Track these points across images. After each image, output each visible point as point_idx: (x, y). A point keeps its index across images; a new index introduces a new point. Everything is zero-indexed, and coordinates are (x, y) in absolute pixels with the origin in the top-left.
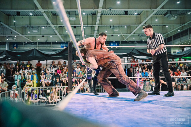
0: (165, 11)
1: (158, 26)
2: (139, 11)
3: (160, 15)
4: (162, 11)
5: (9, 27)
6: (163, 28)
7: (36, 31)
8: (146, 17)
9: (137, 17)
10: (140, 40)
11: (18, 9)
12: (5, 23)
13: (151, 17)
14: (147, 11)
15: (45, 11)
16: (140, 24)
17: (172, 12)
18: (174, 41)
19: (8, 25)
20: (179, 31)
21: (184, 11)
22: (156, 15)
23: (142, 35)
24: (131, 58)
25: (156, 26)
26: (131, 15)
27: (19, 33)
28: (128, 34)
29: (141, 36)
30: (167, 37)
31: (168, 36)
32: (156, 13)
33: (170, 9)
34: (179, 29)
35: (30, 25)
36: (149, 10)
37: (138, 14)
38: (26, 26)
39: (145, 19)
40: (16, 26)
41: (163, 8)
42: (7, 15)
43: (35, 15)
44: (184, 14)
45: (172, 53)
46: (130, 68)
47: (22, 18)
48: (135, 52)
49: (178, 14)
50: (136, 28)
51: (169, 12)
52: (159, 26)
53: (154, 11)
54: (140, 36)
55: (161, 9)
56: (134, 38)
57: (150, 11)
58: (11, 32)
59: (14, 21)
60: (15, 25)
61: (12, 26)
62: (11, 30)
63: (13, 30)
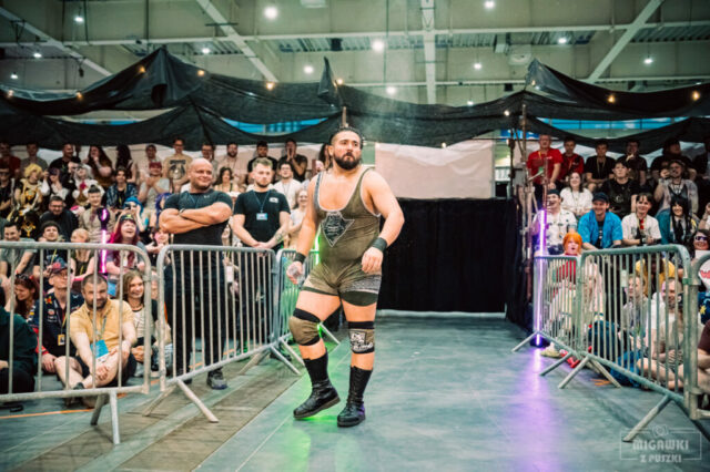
5: (70, 47)
12: (47, 32)
19: (62, 39)
35: (147, 38)
38: (133, 42)
40: (95, 43)
58: (81, 73)
60: (87, 40)
61: (78, 44)
62: (80, 64)
63: (87, 62)
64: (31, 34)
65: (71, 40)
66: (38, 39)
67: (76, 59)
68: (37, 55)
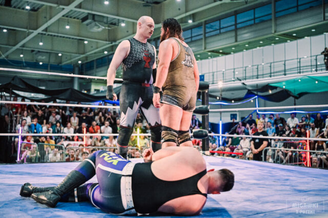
0: (83, 13)
1: (70, 38)
2: (34, 3)
3: (74, 18)
4: (79, 12)
6: (79, 43)
8: (48, 17)
9: (30, 15)
10: (35, 61)
13: (59, 20)
14: (51, 7)
16: (36, 29)
17: (96, 18)
18: (98, 70)
20: (106, 52)
21: (115, 19)
22: (67, 17)
23: (39, 52)
24: (8, 95)
25: (67, 38)
26: (19, 8)
28: (10, 45)
29: (36, 54)
30: (86, 62)
31: (87, 60)
32: (68, 13)
33: (92, 10)
34: (105, 50)
36: (55, 5)
37: (33, 10)
39: (47, 22)
41: (80, 6)
44: (115, 24)
45: (93, 92)
46: (5, 115)
48: (17, 83)
49: (105, 23)
50: (28, 35)
51: (90, 17)
52: (73, 38)
53: (63, 9)
54: (34, 52)
55: (76, 7)
56: (22, 56)
57: (56, 7)
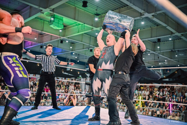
5: (156, 53)
7: (183, 55)
11: (156, 37)
12: (151, 50)
15: (181, 35)
19: (154, 51)
27: (167, 57)
35: (174, 49)
38: (171, 50)
40: (162, 51)
42: (154, 42)
43: (178, 39)
47: (164, 43)
58: (158, 58)
59: (159, 47)
60: (160, 51)
61: (158, 52)
62: (158, 56)
63: (160, 55)
64: (148, 51)
65: (156, 51)
66: (149, 52)
67: (157, 55)
68: (149, 54)
